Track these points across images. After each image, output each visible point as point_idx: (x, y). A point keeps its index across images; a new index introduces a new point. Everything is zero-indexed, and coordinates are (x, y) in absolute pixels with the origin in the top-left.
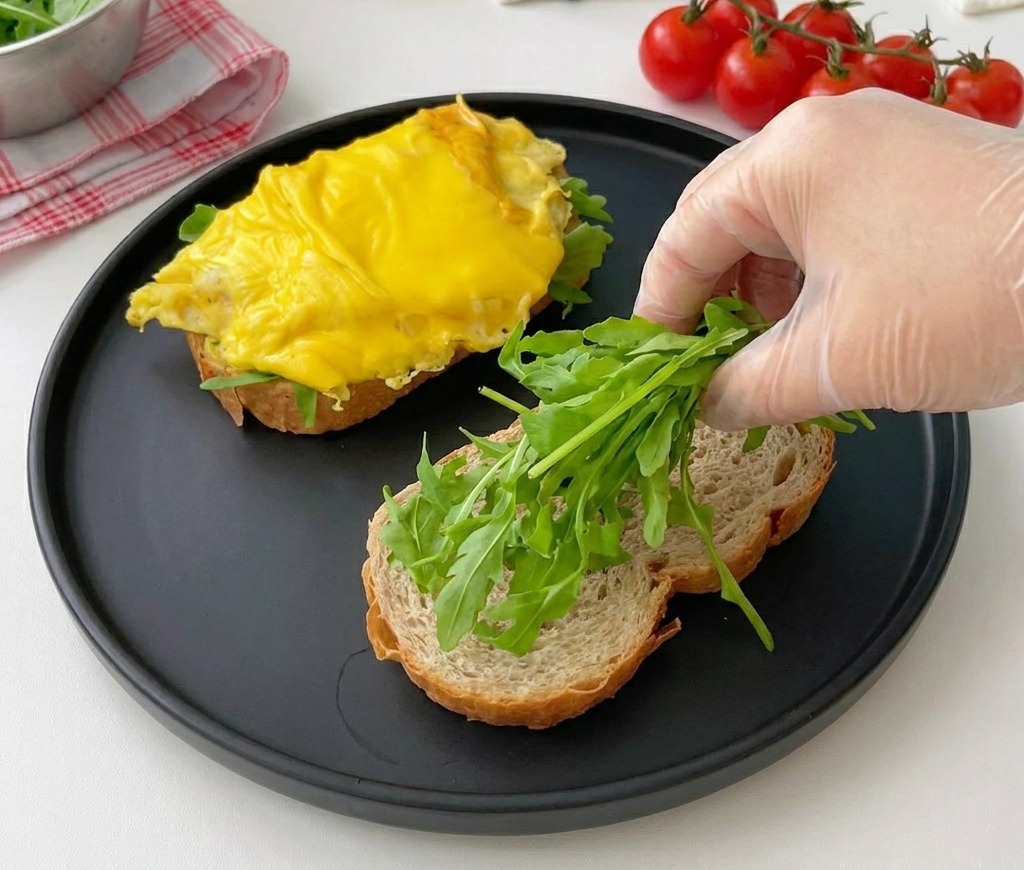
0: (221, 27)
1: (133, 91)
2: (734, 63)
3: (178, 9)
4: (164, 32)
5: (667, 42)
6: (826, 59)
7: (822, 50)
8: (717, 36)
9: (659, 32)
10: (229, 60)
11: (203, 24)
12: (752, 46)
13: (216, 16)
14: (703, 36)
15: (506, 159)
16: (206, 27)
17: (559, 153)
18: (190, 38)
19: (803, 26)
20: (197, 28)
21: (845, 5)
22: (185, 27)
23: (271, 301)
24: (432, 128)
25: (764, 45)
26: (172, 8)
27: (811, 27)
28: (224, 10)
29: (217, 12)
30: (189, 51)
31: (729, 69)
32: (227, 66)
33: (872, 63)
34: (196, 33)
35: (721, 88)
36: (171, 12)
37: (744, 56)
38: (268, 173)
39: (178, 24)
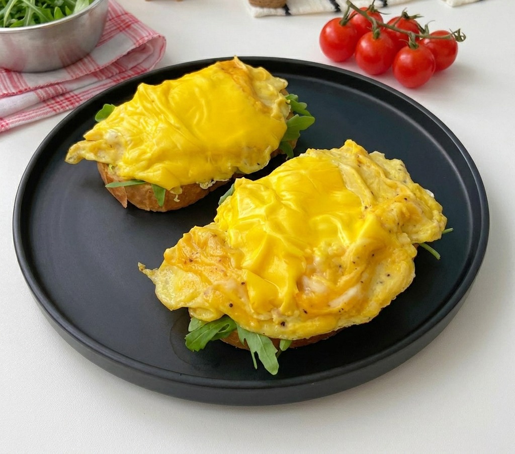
0: (134, 26)
1: (95, 55)
2: (364, 44)
3: (116, 19)
4: (110, 28)
5: (333, 35)
6: (408, 40)
7: (406, 37)
8: (356, 32)
9: (328, 30)
10: (138, 39)
11: (127, 25)
12: (372, 36)
13: (133, 22)
14: (350, 31)
15: (258, 84)
16: (128, 26)
17: (284, 83)
18: (121, 31)
19: (396, 26)
20: (124, 26)
21: (415, 17)
22: (118, 26)
23: (143, 147)
24: (223, 69)
25: (378, 34)
26: (113, 18)
27: (400, 26)
28: (137, 19)
29: (134, 20)
30: (121, 36)
31: (362, 47)
32: (137, 41)
33: (428, 43)
34: (124, 29)
35: (358, 57)
36: (113, 20)
37: (369, 40)
38: (142, 87)
39: (115, 25)
